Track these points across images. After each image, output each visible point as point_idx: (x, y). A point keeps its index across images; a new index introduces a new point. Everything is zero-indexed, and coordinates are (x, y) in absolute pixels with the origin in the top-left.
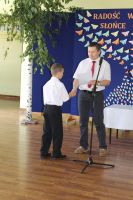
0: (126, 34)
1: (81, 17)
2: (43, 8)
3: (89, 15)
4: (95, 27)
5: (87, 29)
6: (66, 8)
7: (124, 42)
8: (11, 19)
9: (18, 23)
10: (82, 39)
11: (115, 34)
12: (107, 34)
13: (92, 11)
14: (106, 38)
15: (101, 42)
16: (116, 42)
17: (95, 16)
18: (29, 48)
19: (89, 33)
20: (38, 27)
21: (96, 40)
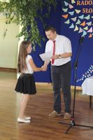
1: (66, 4)
8: (9, 6)
9: (15, 9)
18: (24, 29)
20: (31, 12)
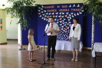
0: (57, 13)
2: (25, 5)
3: (43, 7)
4: (45, 11)
5: (42, 12)
6: (34, 5)
7: (56, 16)
9: (15, 11)
10: (41, 16)
11: (53, 14)
12: (50, 14)
13: (44, 5)
14: (49, 15)
15: (48, 17)
16: (54, 16)
17: (45, 7)
18: (20, 20)
19: (43, 14)
20: (23, 12)
21: (46, 16)
